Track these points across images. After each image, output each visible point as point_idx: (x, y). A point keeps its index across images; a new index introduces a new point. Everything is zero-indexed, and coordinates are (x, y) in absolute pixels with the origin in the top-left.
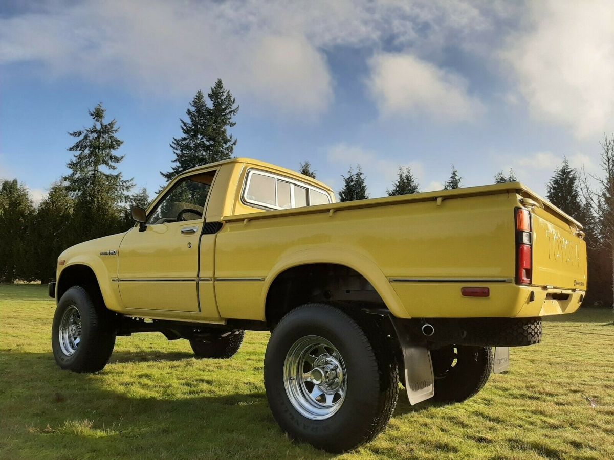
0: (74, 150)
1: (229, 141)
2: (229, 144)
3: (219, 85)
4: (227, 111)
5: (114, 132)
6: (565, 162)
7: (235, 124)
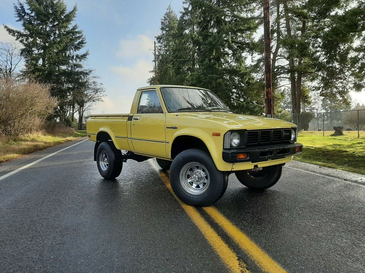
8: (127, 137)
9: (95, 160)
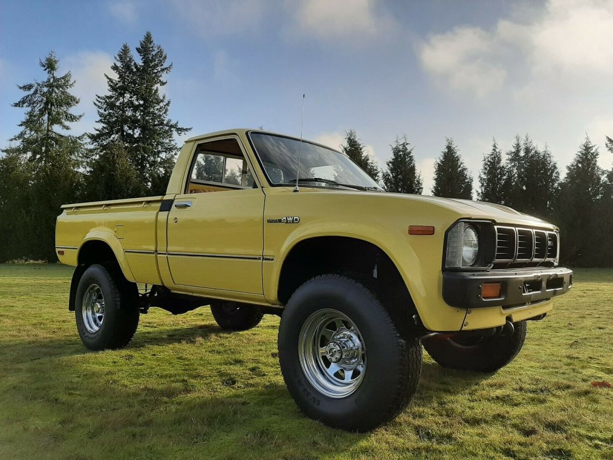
0: (19, 106)
1: (162, 101)
2: (161, 104)
3: (148, 38)
4: (159, 68)
5: (69, 86)
6: (587, 138)
7: (166, 83)
8: (156, 251)
9: (72, 308)
